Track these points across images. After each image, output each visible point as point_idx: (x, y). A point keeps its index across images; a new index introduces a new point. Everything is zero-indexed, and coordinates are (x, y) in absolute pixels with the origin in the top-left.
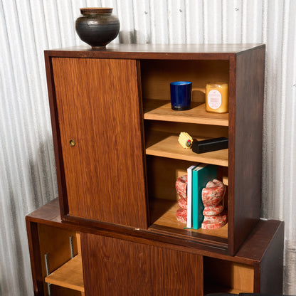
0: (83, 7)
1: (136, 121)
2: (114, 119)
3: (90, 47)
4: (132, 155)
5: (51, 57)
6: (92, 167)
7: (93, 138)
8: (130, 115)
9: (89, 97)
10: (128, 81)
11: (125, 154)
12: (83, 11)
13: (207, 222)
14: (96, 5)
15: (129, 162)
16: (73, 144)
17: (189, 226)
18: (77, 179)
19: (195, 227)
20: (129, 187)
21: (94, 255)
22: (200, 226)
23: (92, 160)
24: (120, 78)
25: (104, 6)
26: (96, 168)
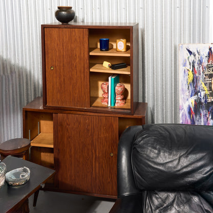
0: (59, 6)
1: (86, 56)
2: (76, 55)
3: (61, 23)
4: (84, 72)
5: (44, 28)
6: (62, 80)
7: (63, 65)
8: (84, 53)
9: (63, 46)
10: (83, 38)
11: (80, 72)
12: (59, 8)
13: (118, 103)
14: (64, 5)
15: (82, 75)
16: (52, 68)
17: (109, 105)
18: (53, 87)
19: (113, 105)
20: (81, 88)
21: (61, 125)
22: (115, 105)
23: (62, 76)
24: (80, 37)
25: (69, 6)
26: (64, 80)
